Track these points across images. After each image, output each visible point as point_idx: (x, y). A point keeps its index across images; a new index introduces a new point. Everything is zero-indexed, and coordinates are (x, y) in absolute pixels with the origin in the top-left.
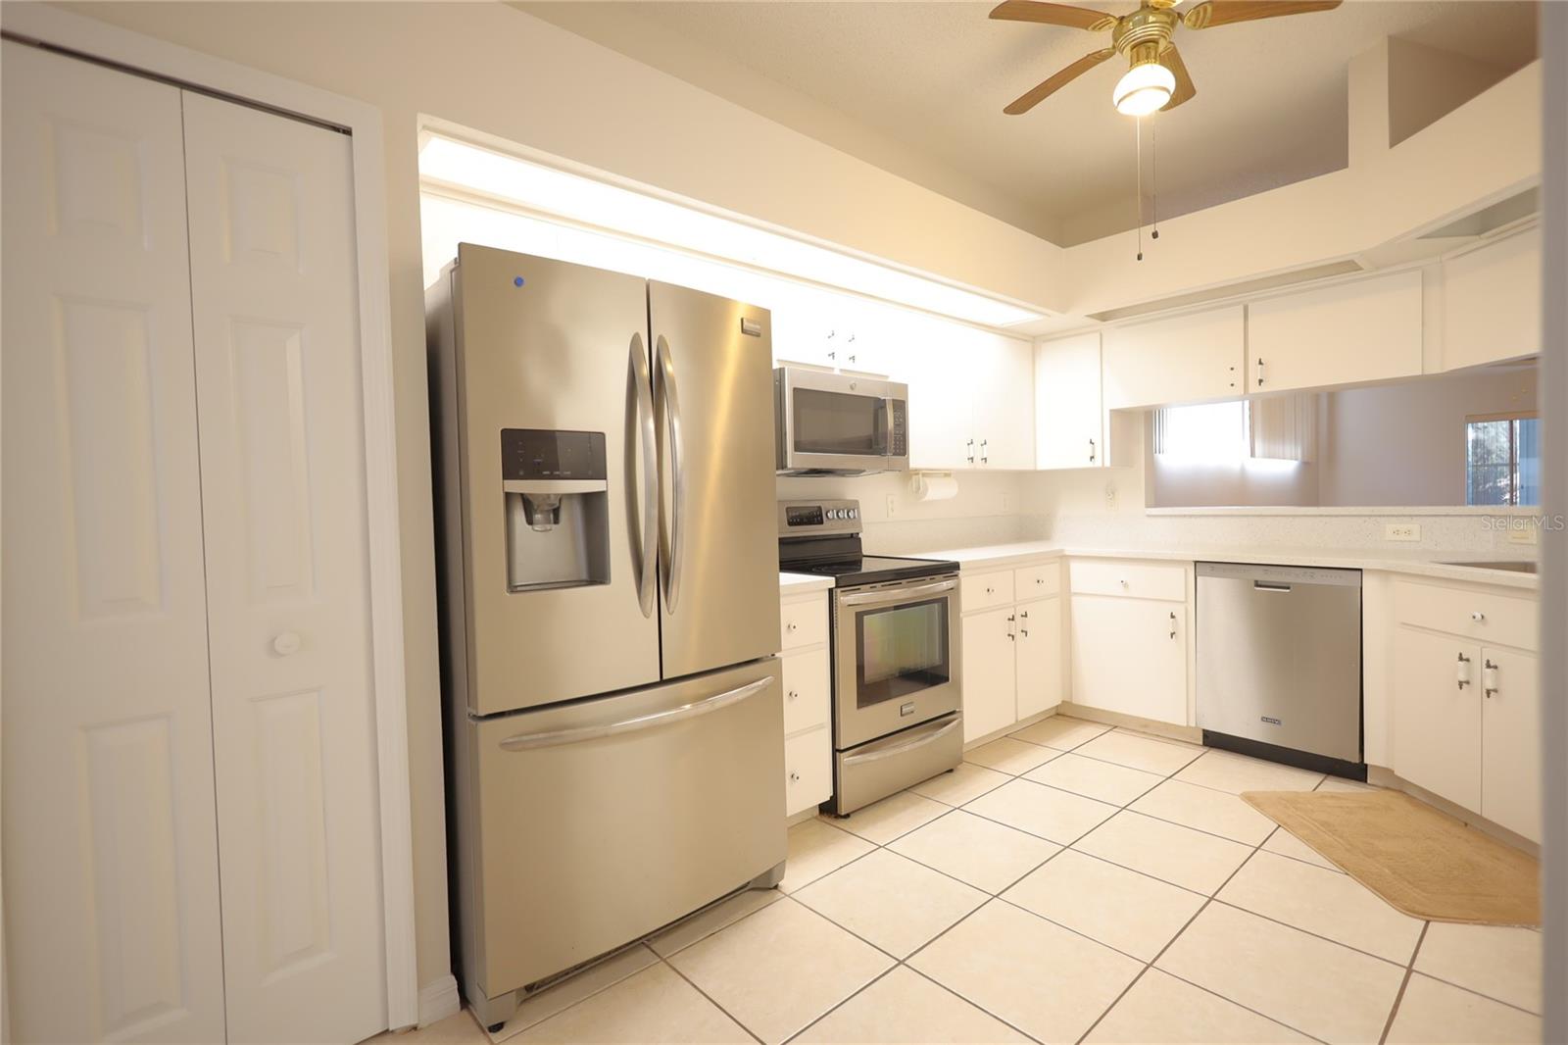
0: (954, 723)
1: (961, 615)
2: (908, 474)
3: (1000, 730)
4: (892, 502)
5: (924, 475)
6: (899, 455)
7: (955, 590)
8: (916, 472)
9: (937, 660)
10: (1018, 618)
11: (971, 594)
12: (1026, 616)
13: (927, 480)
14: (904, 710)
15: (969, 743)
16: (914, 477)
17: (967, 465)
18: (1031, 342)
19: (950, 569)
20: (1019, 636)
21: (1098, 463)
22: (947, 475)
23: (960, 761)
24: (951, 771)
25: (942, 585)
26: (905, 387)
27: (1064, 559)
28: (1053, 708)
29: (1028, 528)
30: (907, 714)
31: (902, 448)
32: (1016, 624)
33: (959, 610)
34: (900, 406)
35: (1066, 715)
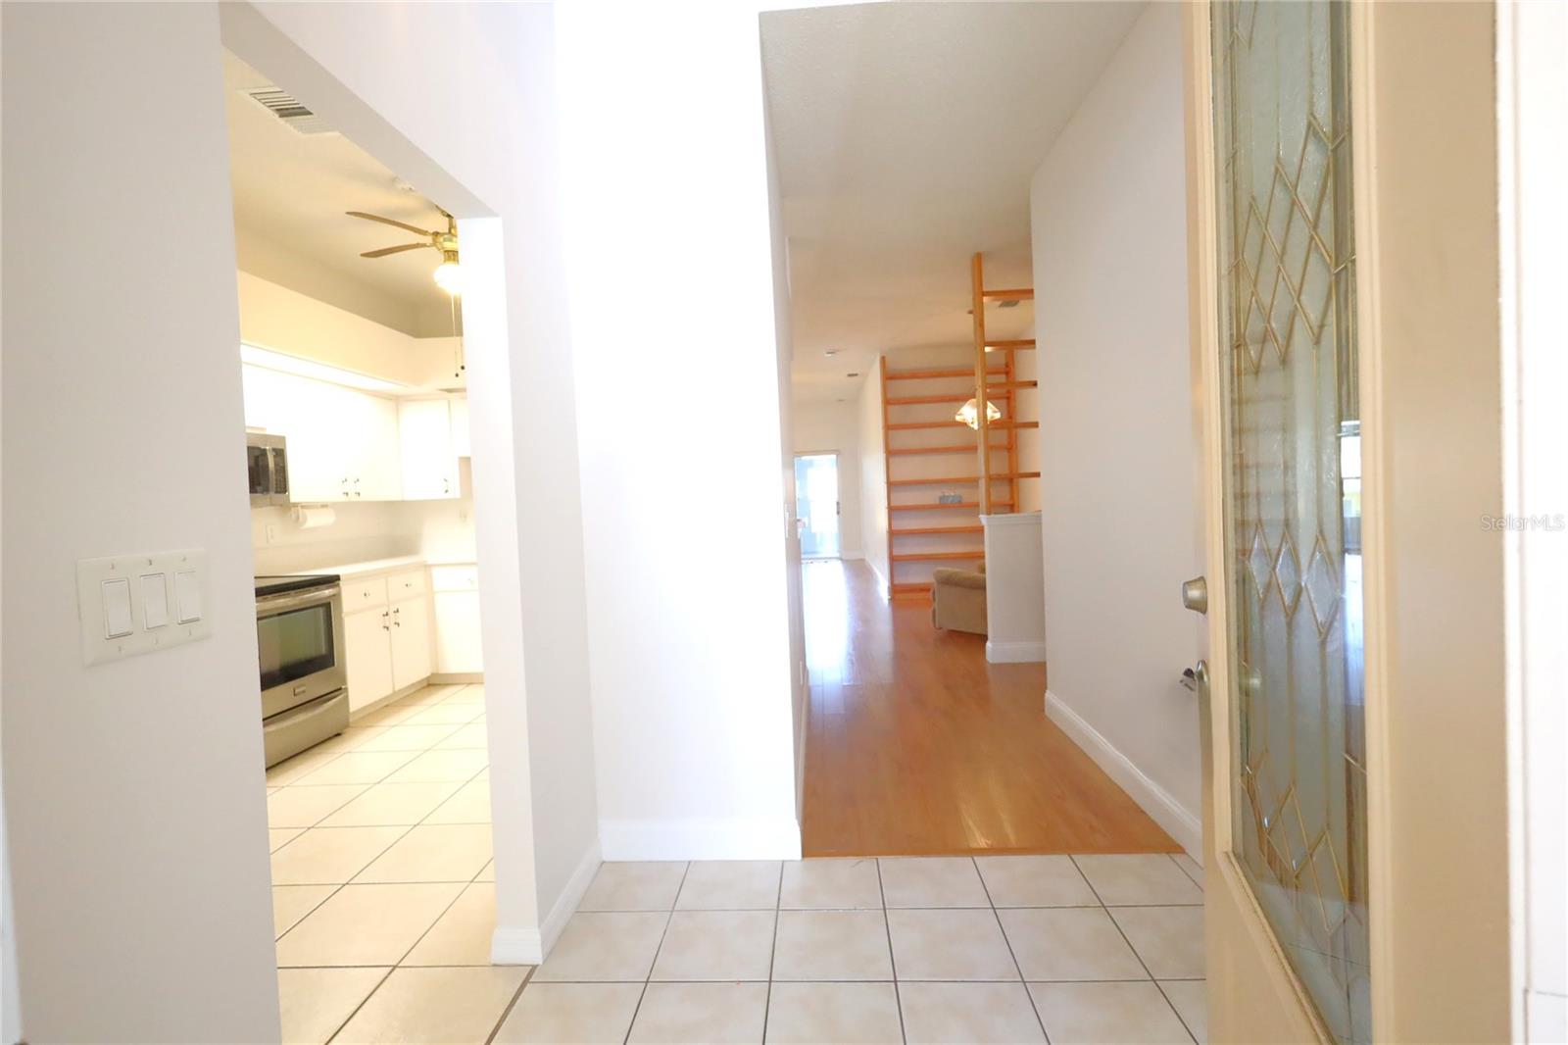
0: (340, 697)
1: (343, 615)
2: (287, 507)
3: (381, 700)
4: (272, 530)
5: (302, 507)
6: (280, 492)
7: (337, 596)
8: (295, 505)
9: (323, 650)
10: (391, 614)
11: (350, 598)
12: (398, 611)
13: (307, 511)
14: (297, 691)
15: (354, 713)
16: (293, 509)
17: (344, 499)
18: (396, 400)
19: (332, 581)
20: (393, 628)
21: (449, 496)
22: (325, 506)
23: (347, 726)
24: (338, 735)
25: (327, 592)
26: (282, 439)
27: (427, 567)
28: (423, 680)
29: (399, 545)
30: (299, 693)
31: (282, 487)
32: (390, 618)
33: (340, 611)
34: (280, 454)
35: (433, 683)
